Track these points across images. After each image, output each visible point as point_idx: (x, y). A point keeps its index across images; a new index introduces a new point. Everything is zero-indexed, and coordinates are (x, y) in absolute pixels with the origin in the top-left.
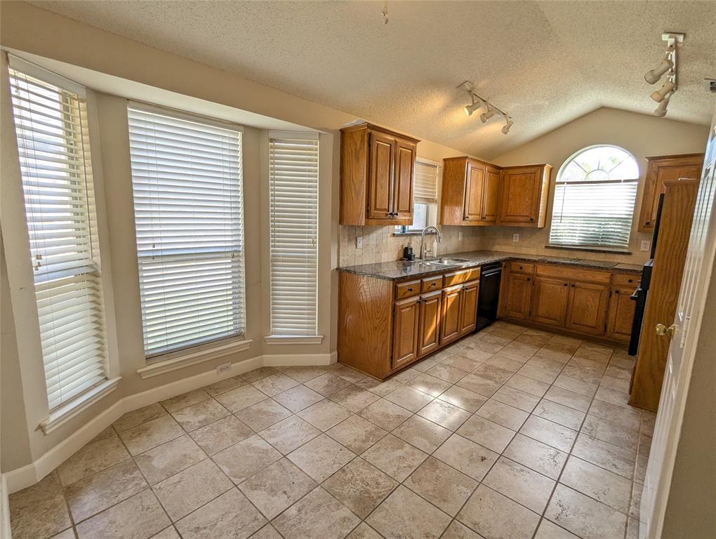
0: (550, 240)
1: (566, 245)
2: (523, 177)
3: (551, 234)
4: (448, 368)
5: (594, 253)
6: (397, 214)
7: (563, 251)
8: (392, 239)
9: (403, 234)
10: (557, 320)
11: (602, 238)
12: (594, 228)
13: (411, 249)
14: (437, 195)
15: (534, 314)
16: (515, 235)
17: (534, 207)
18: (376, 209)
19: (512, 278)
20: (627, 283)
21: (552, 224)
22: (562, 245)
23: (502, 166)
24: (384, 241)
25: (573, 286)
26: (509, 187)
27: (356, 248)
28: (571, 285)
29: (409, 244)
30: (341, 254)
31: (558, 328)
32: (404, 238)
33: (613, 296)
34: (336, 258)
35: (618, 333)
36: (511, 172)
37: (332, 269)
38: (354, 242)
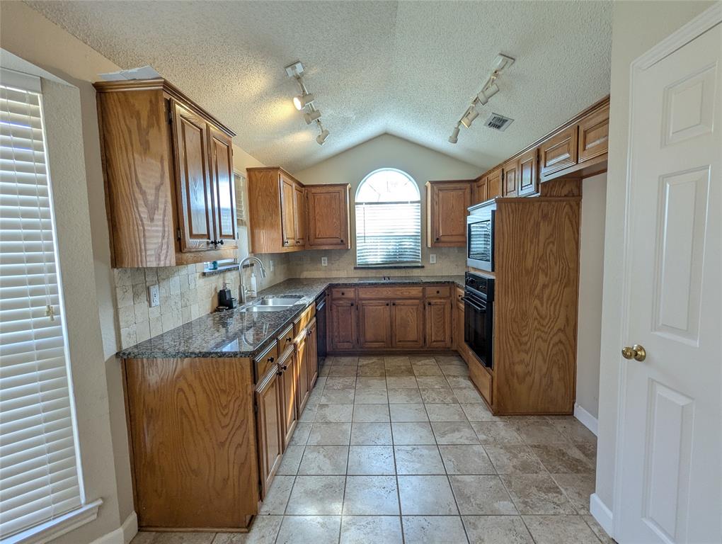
0: (357, 261)
1: (371, 264)
2: (328, 196)
3: (358, 255)
4: (321, 450)
5: (396, 270)
6: (222, 243)
7: (371, 270)
8: (201, 282)
9: (216, 271)
10: (383, 342)
11: (400, 255)
12: (391, 247)
13: (229, 291)
14: (245, 216)
15: (362, 339)
16: (323, 258)
17: (343, 227)
18: (192, 235)
19: (335, 306)
20: (435, 294)
21: (357, 245)
22: (368, 264)
23: (305, 184)
24: (192, 286)
25: (394, 304)
26: (314, 207)
27: (150, 306)
28: (391, 303)
29: (225, 285)
30: (122, 324)
31: (385, 349)
32: (217, 276)
33: (427, 308)
34: (113, 333)
35: (434, 341)
36: (314, 190)
37: (107, 357)
38: (144, 297)
